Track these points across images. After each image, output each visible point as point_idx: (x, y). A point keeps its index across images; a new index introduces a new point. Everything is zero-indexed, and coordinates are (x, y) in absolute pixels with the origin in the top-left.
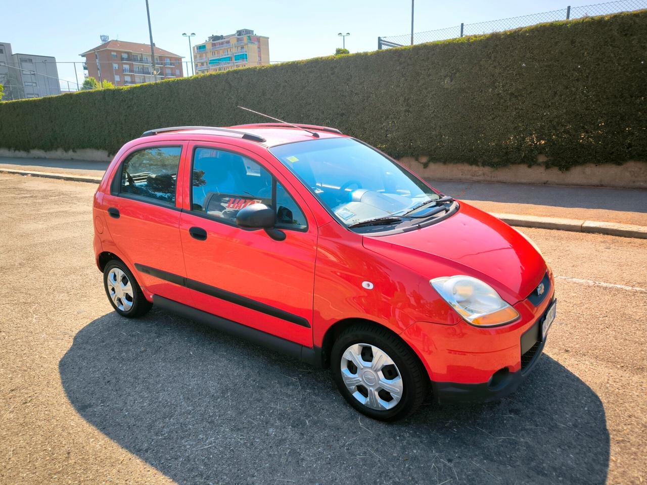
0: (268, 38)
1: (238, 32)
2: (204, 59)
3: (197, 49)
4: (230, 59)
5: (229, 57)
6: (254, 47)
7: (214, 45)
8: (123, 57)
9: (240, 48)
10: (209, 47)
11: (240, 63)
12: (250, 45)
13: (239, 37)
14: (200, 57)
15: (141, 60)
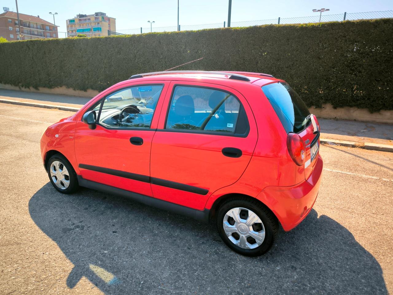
0: (115, 19)
1: (96, 13)
2: (74, 28)
3: (69, 22)
4: (90, 30)
5: (90, 29)
6: (106, 24)
7: (80, 20)
8: (16, 23)
9: (96, 24)
10: (77, 21)
11: (97, 33)
12: (103, 22)
13: (96, 17)
14: (71, 27)
15: (29, 27)
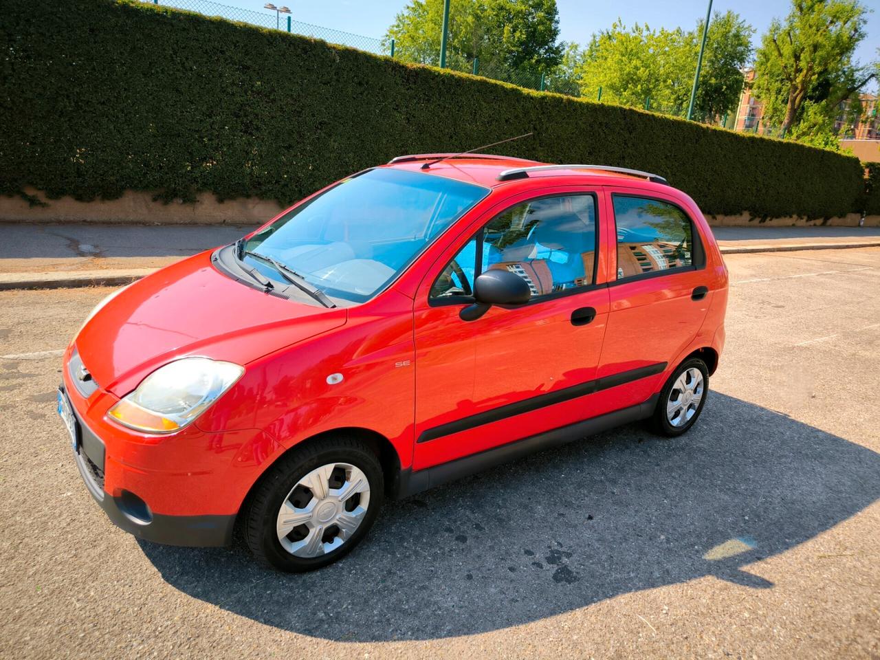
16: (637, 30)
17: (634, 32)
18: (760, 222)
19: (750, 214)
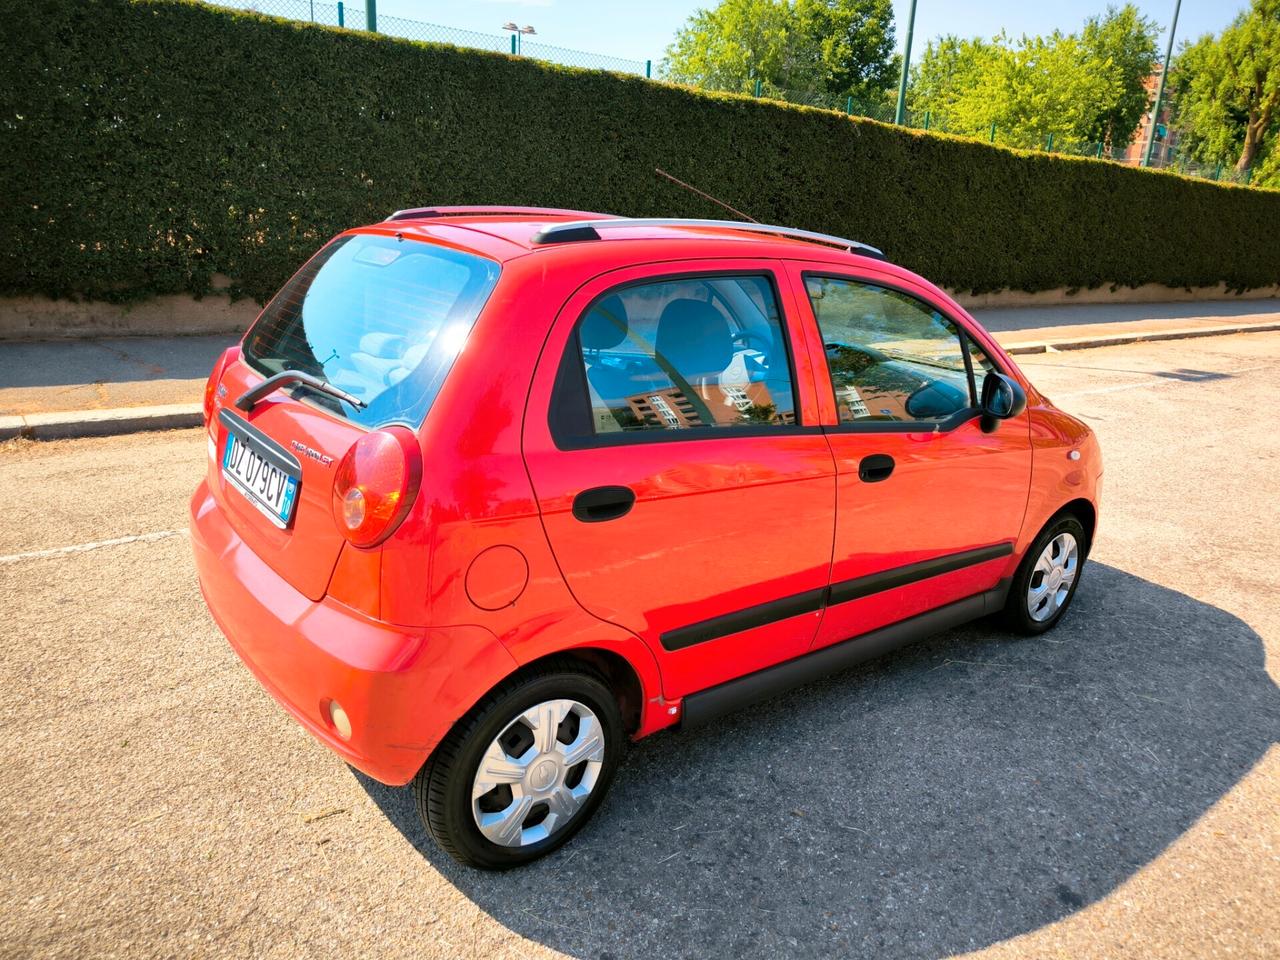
16: (1025, 42)
17: (1020, 46)
18: (1237, 294)
19: (1227, 285)
